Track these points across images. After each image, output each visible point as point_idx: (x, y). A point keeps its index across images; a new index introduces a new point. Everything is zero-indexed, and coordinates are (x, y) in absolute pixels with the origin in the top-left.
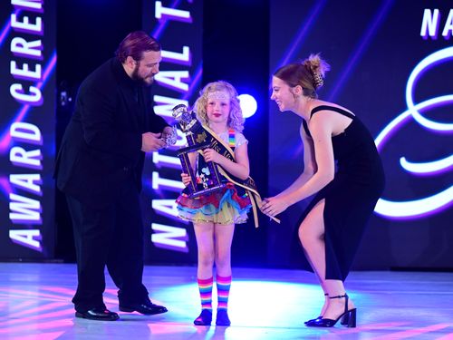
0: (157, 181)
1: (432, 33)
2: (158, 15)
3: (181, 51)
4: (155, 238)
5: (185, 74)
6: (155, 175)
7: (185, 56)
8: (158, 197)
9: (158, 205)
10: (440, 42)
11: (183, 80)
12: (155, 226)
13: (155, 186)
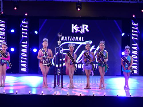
0: (22, 61)
1: (63, 40)
2: (22, 37)
3: (26, 42)
4: (22, 70)
5: (26, 45)
6: (22, 60)
7: (26, 43)
8: (22, 64)
9: (22, 65)
10: (64, 41)
11: (26, 46)
12: (21, 68)
13: (22, 62)
